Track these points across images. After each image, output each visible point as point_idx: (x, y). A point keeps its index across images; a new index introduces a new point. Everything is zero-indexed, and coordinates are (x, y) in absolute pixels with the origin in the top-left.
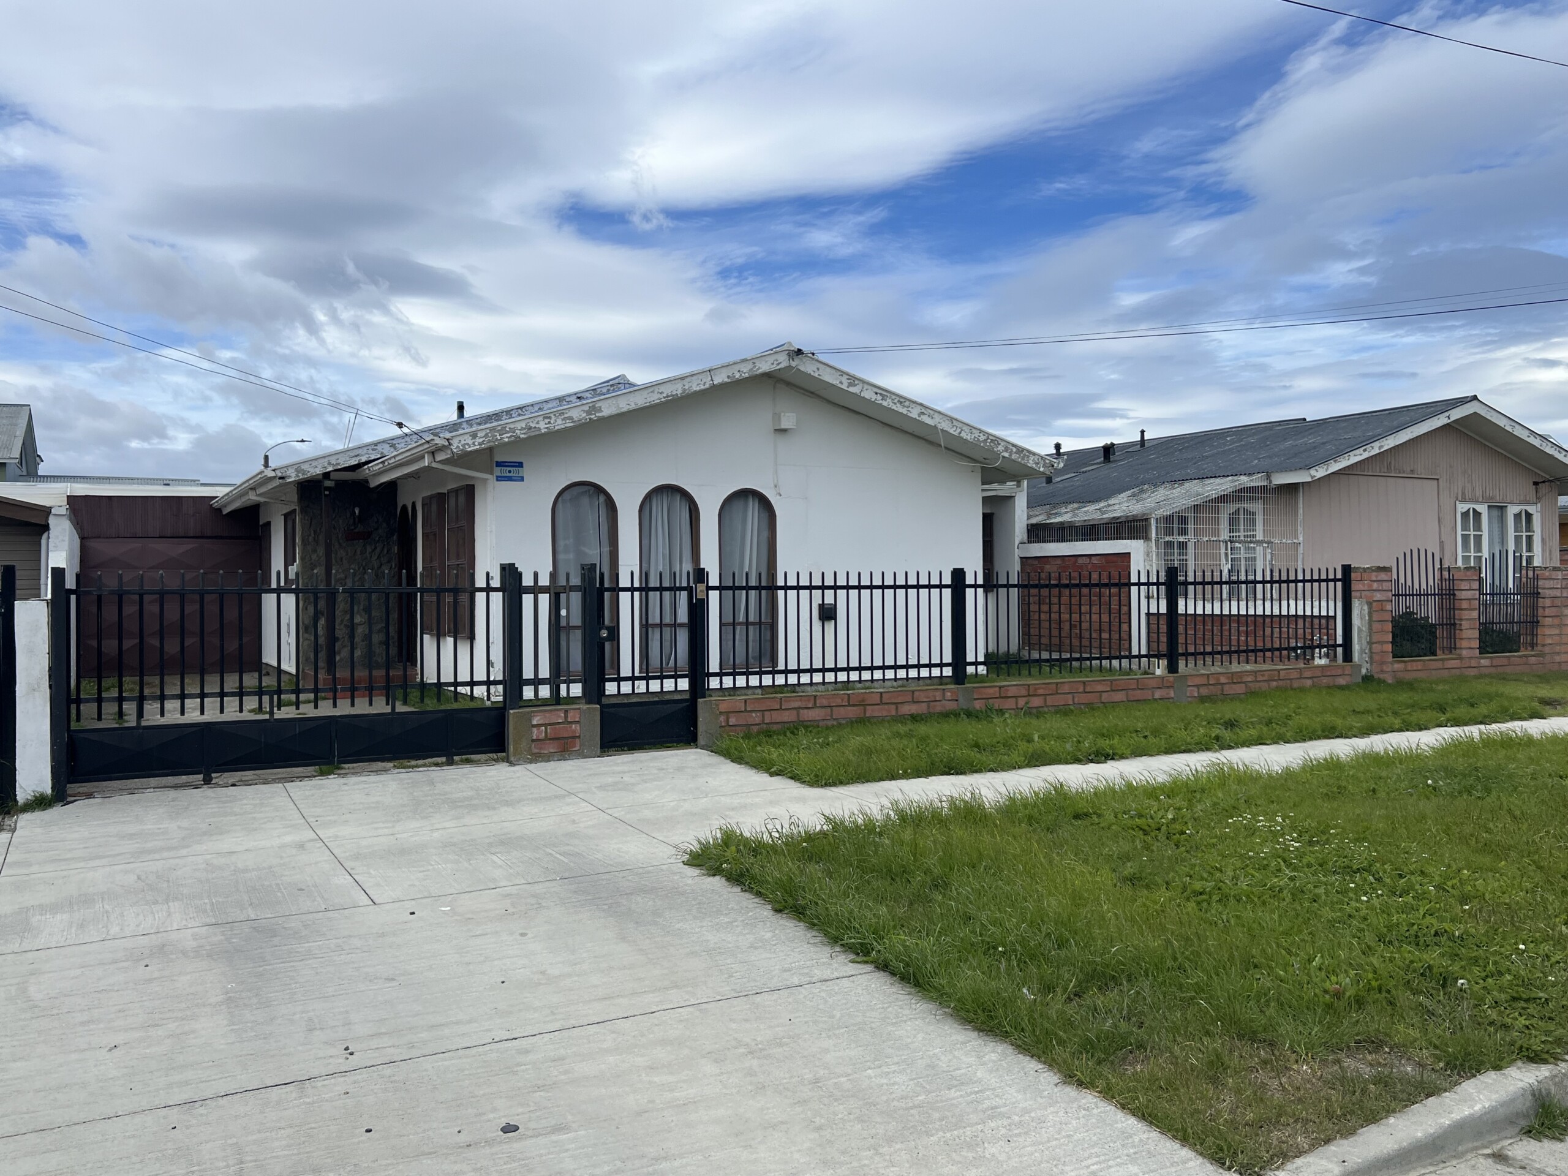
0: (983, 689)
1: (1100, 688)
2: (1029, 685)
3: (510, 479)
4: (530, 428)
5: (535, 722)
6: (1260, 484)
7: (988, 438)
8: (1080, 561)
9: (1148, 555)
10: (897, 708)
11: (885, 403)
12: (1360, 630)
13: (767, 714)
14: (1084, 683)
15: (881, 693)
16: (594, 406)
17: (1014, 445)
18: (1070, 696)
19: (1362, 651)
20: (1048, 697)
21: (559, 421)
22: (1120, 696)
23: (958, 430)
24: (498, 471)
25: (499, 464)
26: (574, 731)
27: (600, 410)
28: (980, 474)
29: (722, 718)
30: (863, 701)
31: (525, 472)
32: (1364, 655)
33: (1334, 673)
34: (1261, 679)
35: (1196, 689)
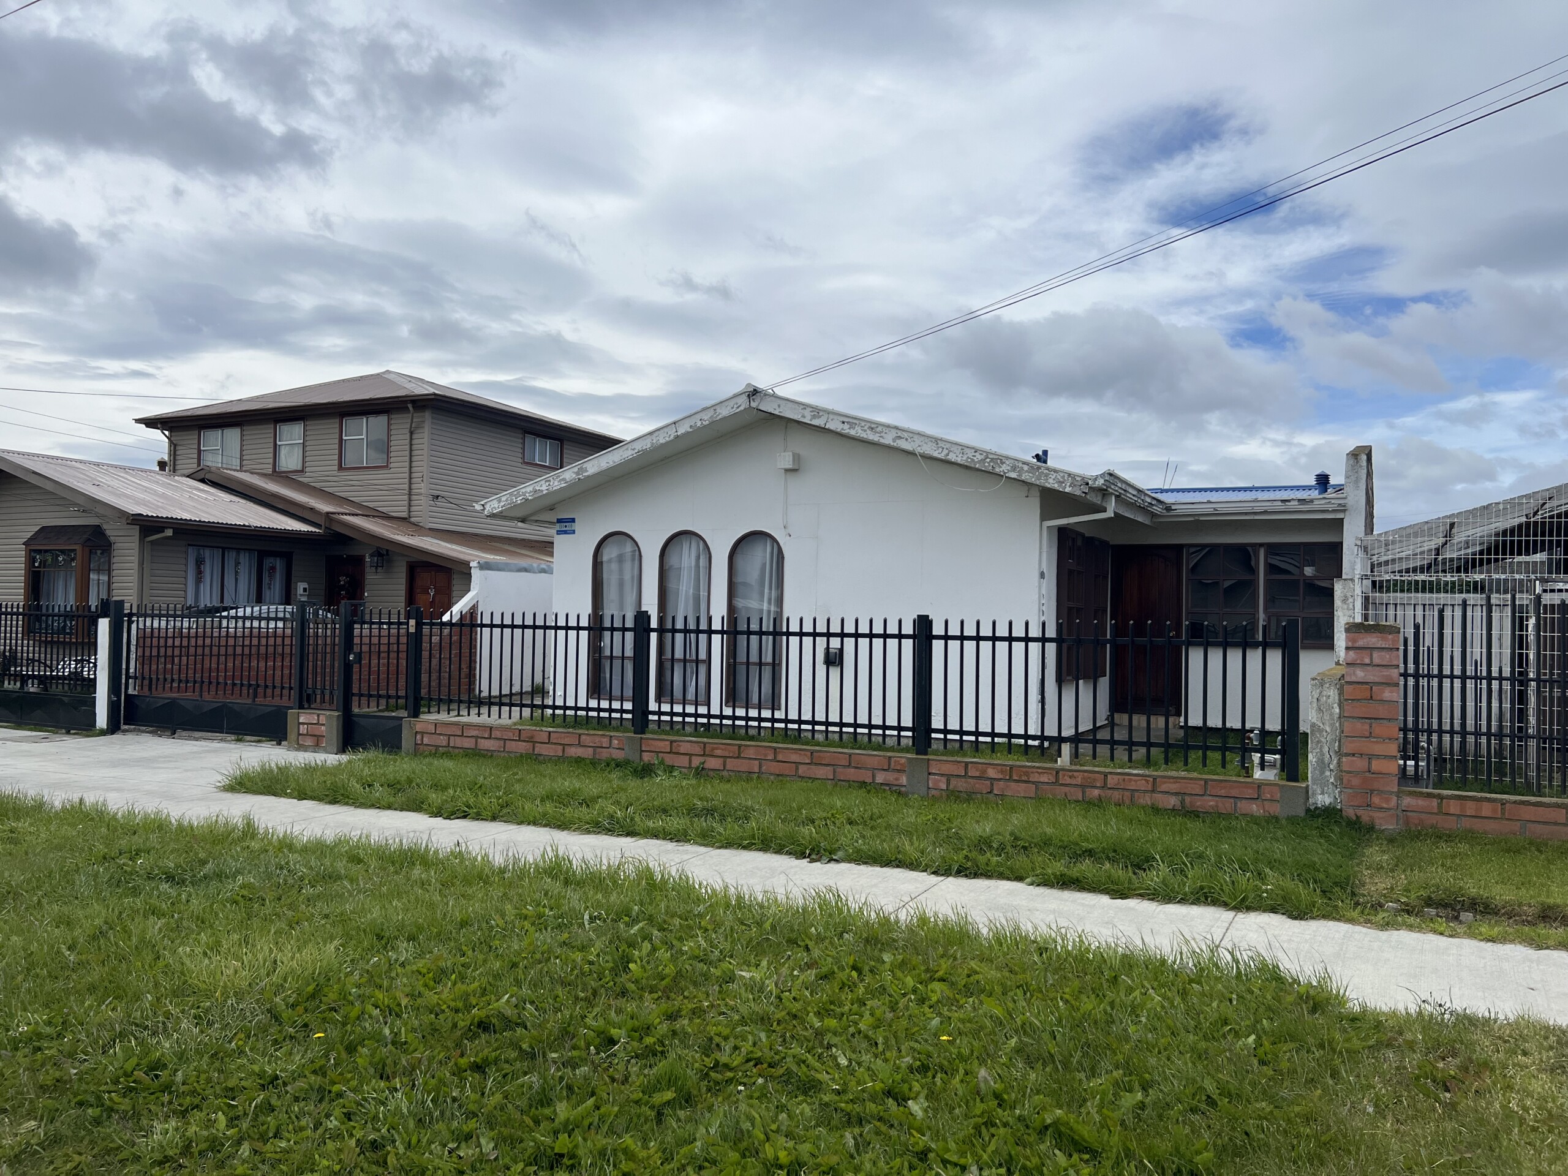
3: (565, 532)
4: (536, 491)
5: (301, 721)
7: (987, 457)
11: (853, 432)
16: (581, 467)
17: (1024, 463)
23: (945, 452)
24: (558, 527)
25: (559, 521)
26: (323, 731)
29: (418, 737)
31: (576, 526)
32: (1328, 773)
33: (1234, 793)
34: (1069, 781)
35: (944, 779)
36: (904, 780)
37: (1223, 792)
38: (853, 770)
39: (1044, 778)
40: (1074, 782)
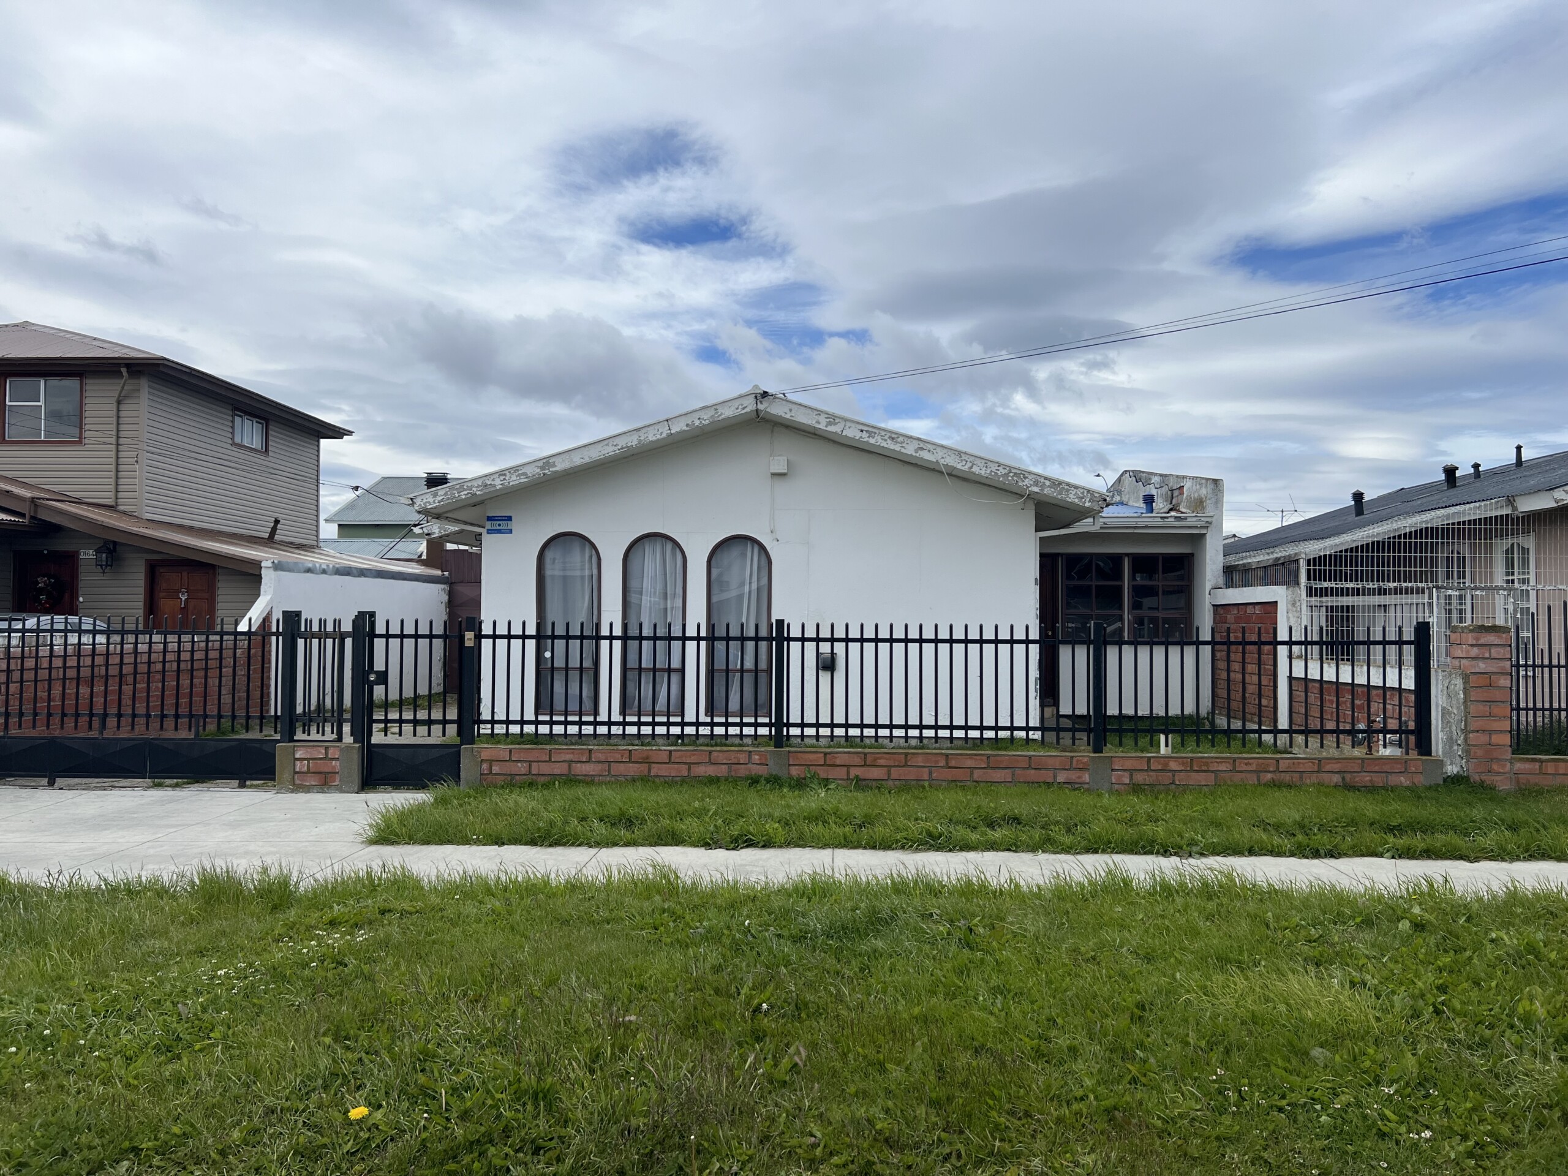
0: (800, 755)
1: (969, 763)
2: (865, 754)
3: (499, 532)
4: (486, 485)
5: (297, 756)
7: (1010, 472)
9: (1294, 604)
10: (689, 769)
11: (872, 441)
12: (1445, 712)
13: (534, 765)
15: (670, 751)
16: (548, 462)
17: (1046, 479)
18: (926, 770)
19: (1451, 741)
20: (893, 769)
21: (514, 478)
22: (999, 775)
23: (969, 465)
24: (489, 525)
25: (490, 519)
26: (334, 767)
27: (555, 466)
28: (1033, 512)
31: (513, 525)
32: (1455, 747)
33: (1386, 768)
34: (1244, 768)
35: (1127, 774)
36: (1086, 777)
37: (1377, 769)
38: (1033, 771)
39: (1223, 767)
40: (1249, 768)
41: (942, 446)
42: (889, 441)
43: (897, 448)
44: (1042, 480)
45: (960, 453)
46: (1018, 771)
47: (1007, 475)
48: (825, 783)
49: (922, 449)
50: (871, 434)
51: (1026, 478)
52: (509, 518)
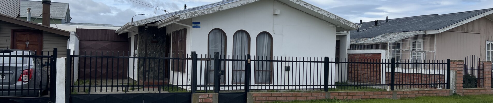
0: (333, 93)
1: (369, 94)
2: (347, 93)
3: (196, 27)
4: (202, 13)
5: (200, 97)
6: (422, 34)
7: (338, 18)
8: (366, 55)
9: (387, 54)
10: (307, 98)
11: (307, 7)
12: (452, 79)
13: (267, 98)
14: (365, 92)
15: (302, 93)
16: (221, 7)
17: (346, 20)
18: (360, 96)
19: (453, 86)
20: (353, 96)
21: (211, 11)
22: (375, 97)
23: (329, 16)
24: (193, 25)
25: (193, 23)
26: (211, 100)
27: (222, 8)
28: (335, 29)
29: (254, 98)
30: (296, 95)
31: (201, 25)
32: (454, 87)
33: (444, 92)
34: (420, 93)
35: (399, 95)
36: (392, 97)
37: (442, 92)
39: (416, 93)
41: (323, 10)
42: (311, 8)
43: (313, 10)
44: (345, 21)
45: (327, 12)
46: (379, 96)
47: (337, 19)
48: (338, 100)
49: (318, 10)
50: (307, 5)
51: (341, 20)
52: (199, 23)
